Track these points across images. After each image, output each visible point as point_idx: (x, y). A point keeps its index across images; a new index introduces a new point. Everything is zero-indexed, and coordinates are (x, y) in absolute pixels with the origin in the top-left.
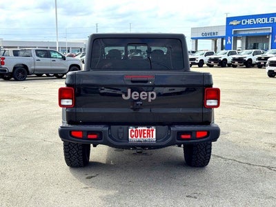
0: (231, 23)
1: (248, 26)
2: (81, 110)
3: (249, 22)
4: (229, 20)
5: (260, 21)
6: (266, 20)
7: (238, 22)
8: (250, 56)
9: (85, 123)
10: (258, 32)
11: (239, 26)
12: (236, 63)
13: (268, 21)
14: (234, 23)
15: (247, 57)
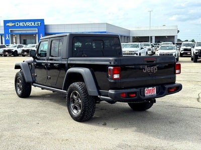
0: (7, 24)
1: (20, 27)
2: (124, 80)
3: (21, 24)
4: (6, 22)
5: (29, 24)
6: (33, 23)
7: (13, 24)
8: (16, 49)
9: (125, 88)
10: (28, 32)
11: (14, 27)
12: (7, 53)
13: (35, 24)
14: (10, 24)
15: (14, 49)
